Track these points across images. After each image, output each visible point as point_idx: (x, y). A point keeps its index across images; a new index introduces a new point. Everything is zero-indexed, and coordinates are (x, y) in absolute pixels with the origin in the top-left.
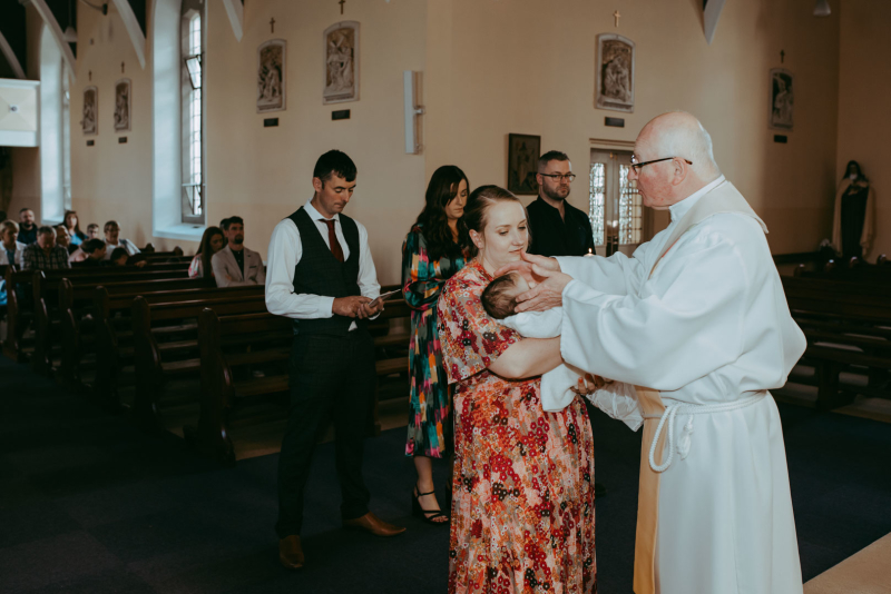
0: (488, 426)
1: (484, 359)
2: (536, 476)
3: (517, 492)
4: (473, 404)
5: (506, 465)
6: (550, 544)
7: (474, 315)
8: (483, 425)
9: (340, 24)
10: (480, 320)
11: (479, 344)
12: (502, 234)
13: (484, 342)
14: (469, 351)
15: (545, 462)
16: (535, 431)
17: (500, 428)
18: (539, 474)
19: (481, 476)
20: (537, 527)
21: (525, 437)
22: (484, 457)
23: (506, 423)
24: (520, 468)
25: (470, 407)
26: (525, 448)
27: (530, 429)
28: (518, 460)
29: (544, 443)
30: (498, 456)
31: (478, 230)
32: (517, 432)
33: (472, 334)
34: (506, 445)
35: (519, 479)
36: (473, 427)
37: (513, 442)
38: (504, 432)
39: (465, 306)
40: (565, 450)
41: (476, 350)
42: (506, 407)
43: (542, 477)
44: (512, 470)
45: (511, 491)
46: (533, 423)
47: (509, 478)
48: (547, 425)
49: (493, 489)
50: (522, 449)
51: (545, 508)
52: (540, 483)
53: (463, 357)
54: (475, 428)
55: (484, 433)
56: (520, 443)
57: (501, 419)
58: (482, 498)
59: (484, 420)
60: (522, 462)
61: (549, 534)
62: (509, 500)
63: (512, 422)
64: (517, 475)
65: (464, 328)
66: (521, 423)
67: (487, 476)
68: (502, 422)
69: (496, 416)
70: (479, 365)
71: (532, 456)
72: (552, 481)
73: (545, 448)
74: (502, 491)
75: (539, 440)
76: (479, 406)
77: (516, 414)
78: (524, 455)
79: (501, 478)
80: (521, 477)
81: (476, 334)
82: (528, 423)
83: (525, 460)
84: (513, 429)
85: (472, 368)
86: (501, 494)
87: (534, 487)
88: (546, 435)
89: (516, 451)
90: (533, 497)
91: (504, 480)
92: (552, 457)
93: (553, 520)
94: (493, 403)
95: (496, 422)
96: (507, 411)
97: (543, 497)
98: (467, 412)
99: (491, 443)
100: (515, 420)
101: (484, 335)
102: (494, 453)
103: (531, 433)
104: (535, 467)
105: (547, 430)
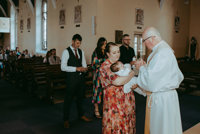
0: (111, 97)
1: (111, 82)
2: (122, 108)
3: (118, 112)
4: (108, 92)
5: (115, 106)
6: (126, 124)
7: (108, 72)
8: (110, 97)
9: (78, 5)
10: (110, 73)
11: (110, 78)
12: (114, 54)
13: (111, 78)
14: (107, 80)
15: (124, 105)
16: (122, 98)
17: (114, 97)
18: (123, 108)
19: (110, 109)
20: (123, 120)
22: (110, 104)
23: (116, 96)
24: (119, 106)
25: (107, 93)
27: (121, 98)
28: (118, 105)
29: (124, 101)
31: (108, 52)
32: (118, 98)
33: (108, 76)
34: (116, 101)
36: (108, 97)
37: (117, 101)
38: (115, 99)
39: (106, 70)
40: (129, 102)
41: (109, 80)
42: (115, 93)
43: (124, 109)
44: (117, 107)
45: (117, 112)
47: (116, 109)
49: (113, 112)
50: (119, 102)
51: (124, 116)
52: (123, 110)
53: (106, 81)
54: (109, 98)
55: (111, 99)
56: (119, 101)
57: (114, 96)
58: (110, 113)
59: (111, 96)
60: (119, 105)
61: (125, 122)
62: (116, 114)
63: (117, 96)
64: (118, 108)
65: (106, 75)
66: (119, 96)
67: (111, 108)
68: (115, 96)
69: (113, 95)
70: (110, 83)
71: (121, 104)
72: (126, 110)
74: (115, 112)
76: (109, 92)
77: (118, 94)
78: (120, 104)
79: (114, 109)
82: (121, 96)
83: (120, 105)
84: (117, 98)
85: (108, 84)
86: (115, 113)
87: (122, 111)
89: (118, 103)
90: (122, 113)
92: (126, 104)
93: (126, 118)
94: (113, 92)
95: (113, 96)
96: (116, 94)
97: (124, 113)
98: (107, 94)
99: (112, 101)
100: (118, 96)
101: (111, 76)
102: (113, 103)
103: (121, 99)
104: (122, 106)
105: (125, 98)
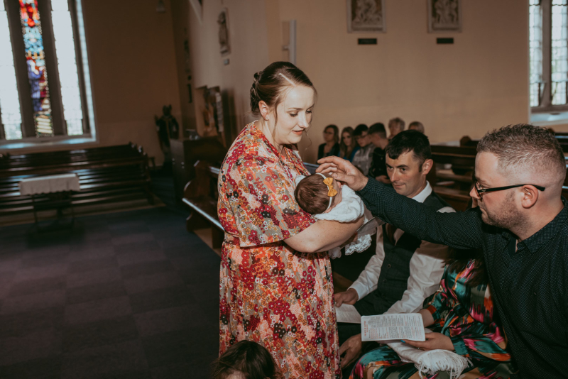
0: (269, 277)
1: (283, 232)
2: (309, 314)
3: (295, 329)
4: (253, 258)
5: (284, 308)
7: (274, 191)
8: (264, 276)
10: (280, 196)
11: (279, 217)
13: (283, 216)
14: (268, 222)
15: (314, 300)
16: (306, 278)
17: (279, 278)
18: (311, 311)
19: (262, 318)
21: (299, 284)
22: (264, 302)
23: (284, 274)
24: (296, 309)
25: (250, 261)
26: (299, 292)
27: (302, 277)
28: (294, 303)
29: (313, 285)
30: (279, 301)
32: (293, 280)
33: (272, 208)
34: (284, 291)
35: (296, 318)
36: (255, 277)
37: (290, 289)
38: (283, 282)
39: (264, 182)
41: (277, 223)
42: (282, 260)
43: (313, 314)
44: (290, 312)
45: (289, 330)
46: (304, 272)
47: (288, 319)
48: (314, 271)
49: (275, 329)
50: (297, 293)
52: (313, 319)
53: (262, 227)
54: (257, 278)
55: (265, 283)
56: (296, 289)
57: (279, 271)
59: (265, 272)
60: (297, 304)
63: (288, 273)
64: (294, 315)
65: (264, 202)
66: (295, 273)
67: (267, 317)
68: (280, 274)
69: (275, 268)
70: (278, 236)
71: (305, 298)
72: (321, 314)
73: (313, 290)
74: (282, 330)
75: (310, 284)
76: (259, 259)
77: (290, 266)
78: (298, 298)
79: (280, 319)
80: (297, 316)
81: (275, 208)
82: (300, 272)
83: (300, 303)
84: (289, 278)
85: (270, 238)
86: (281, 333)
87: (309, 324)
88: (314, 280)
89: (292, 296)
90: (309, 332)
91: (283, 321)
92: (319, 296)
93: (325, 346)
94: (271, 257)
95: (276, 274)
96: (283, 264)
97: (316, 329)
98: (248, 264)
99: (271, 290)
100: (290, 271)
101: (284, 211)
102: (274, 299)
103: (303, 279)
104: (308, 307)
105: (314, 275)
